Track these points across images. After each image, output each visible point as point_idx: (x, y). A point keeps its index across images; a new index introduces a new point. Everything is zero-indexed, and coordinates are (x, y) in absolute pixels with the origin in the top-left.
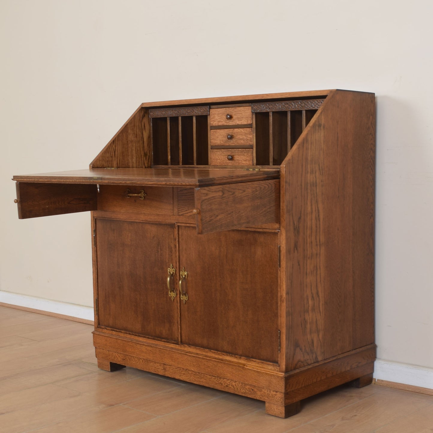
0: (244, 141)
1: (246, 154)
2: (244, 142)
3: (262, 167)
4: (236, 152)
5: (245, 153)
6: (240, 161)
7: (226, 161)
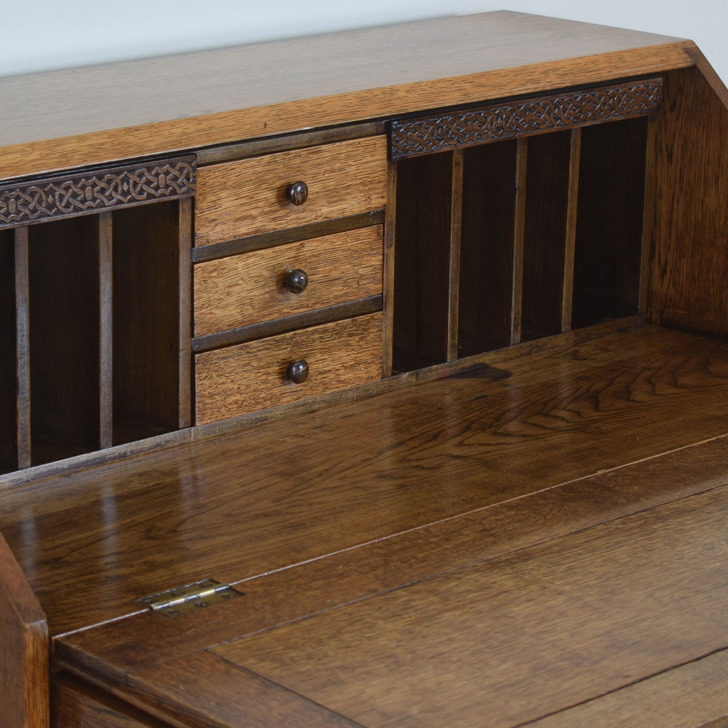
0: (346, 284)
1: (357, 338)
2: (346, 290)
3: (418, 375)
4: (314, 341)
5: (350, 335)
6: (332, 376)
7: (269, 389)
